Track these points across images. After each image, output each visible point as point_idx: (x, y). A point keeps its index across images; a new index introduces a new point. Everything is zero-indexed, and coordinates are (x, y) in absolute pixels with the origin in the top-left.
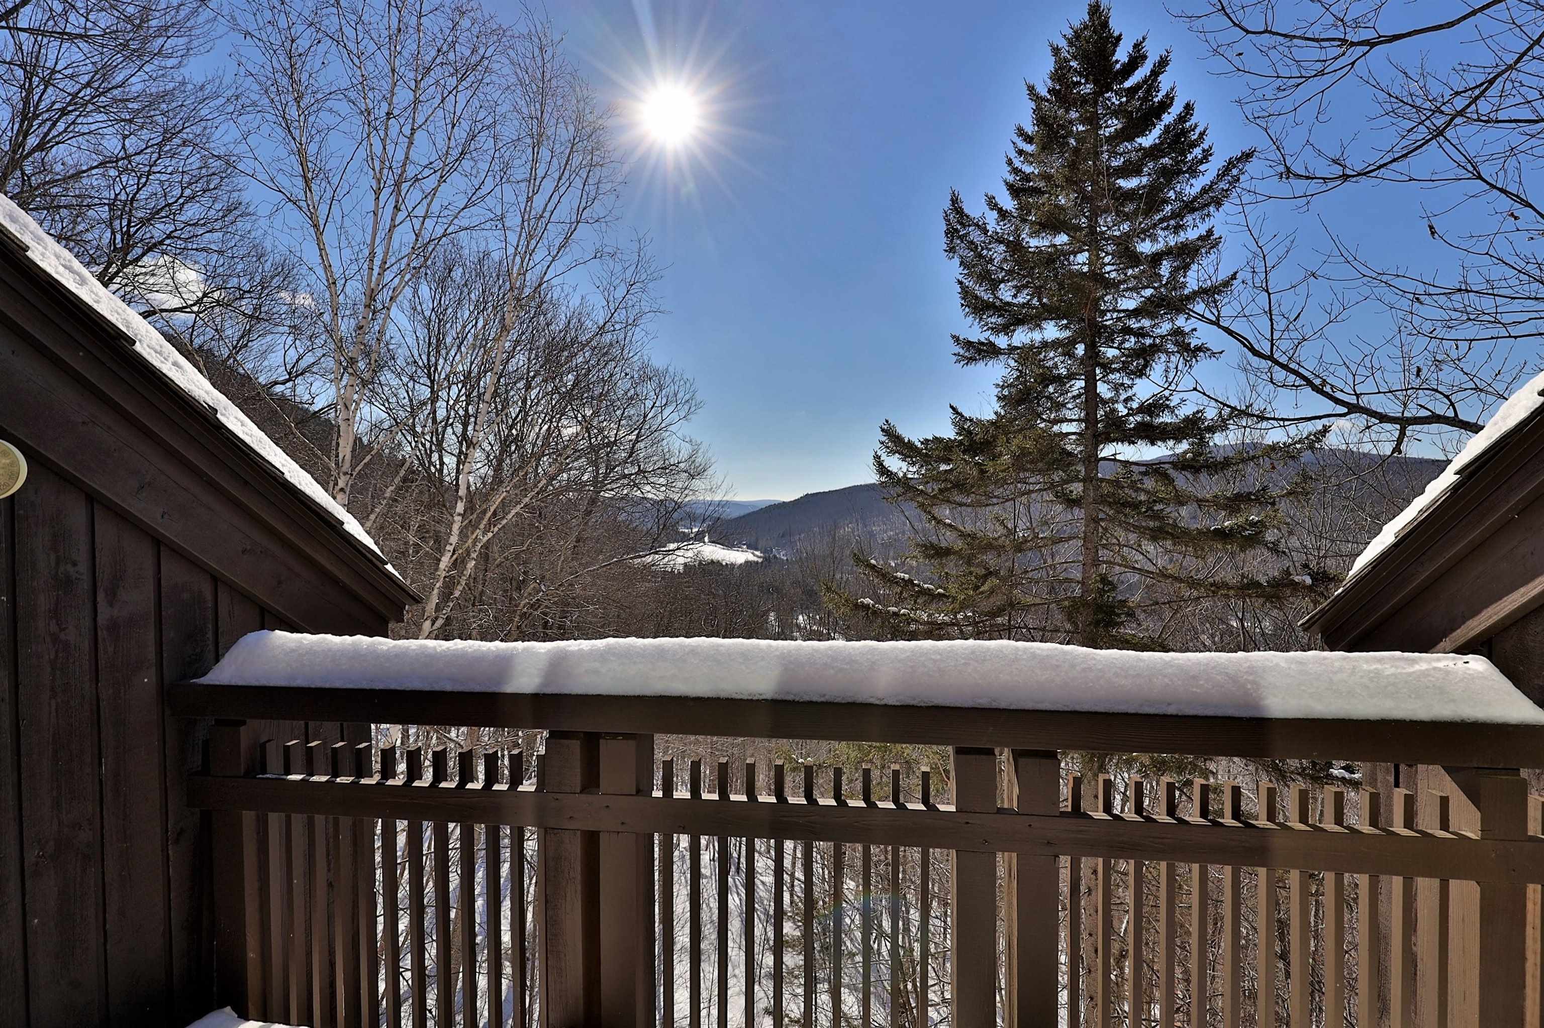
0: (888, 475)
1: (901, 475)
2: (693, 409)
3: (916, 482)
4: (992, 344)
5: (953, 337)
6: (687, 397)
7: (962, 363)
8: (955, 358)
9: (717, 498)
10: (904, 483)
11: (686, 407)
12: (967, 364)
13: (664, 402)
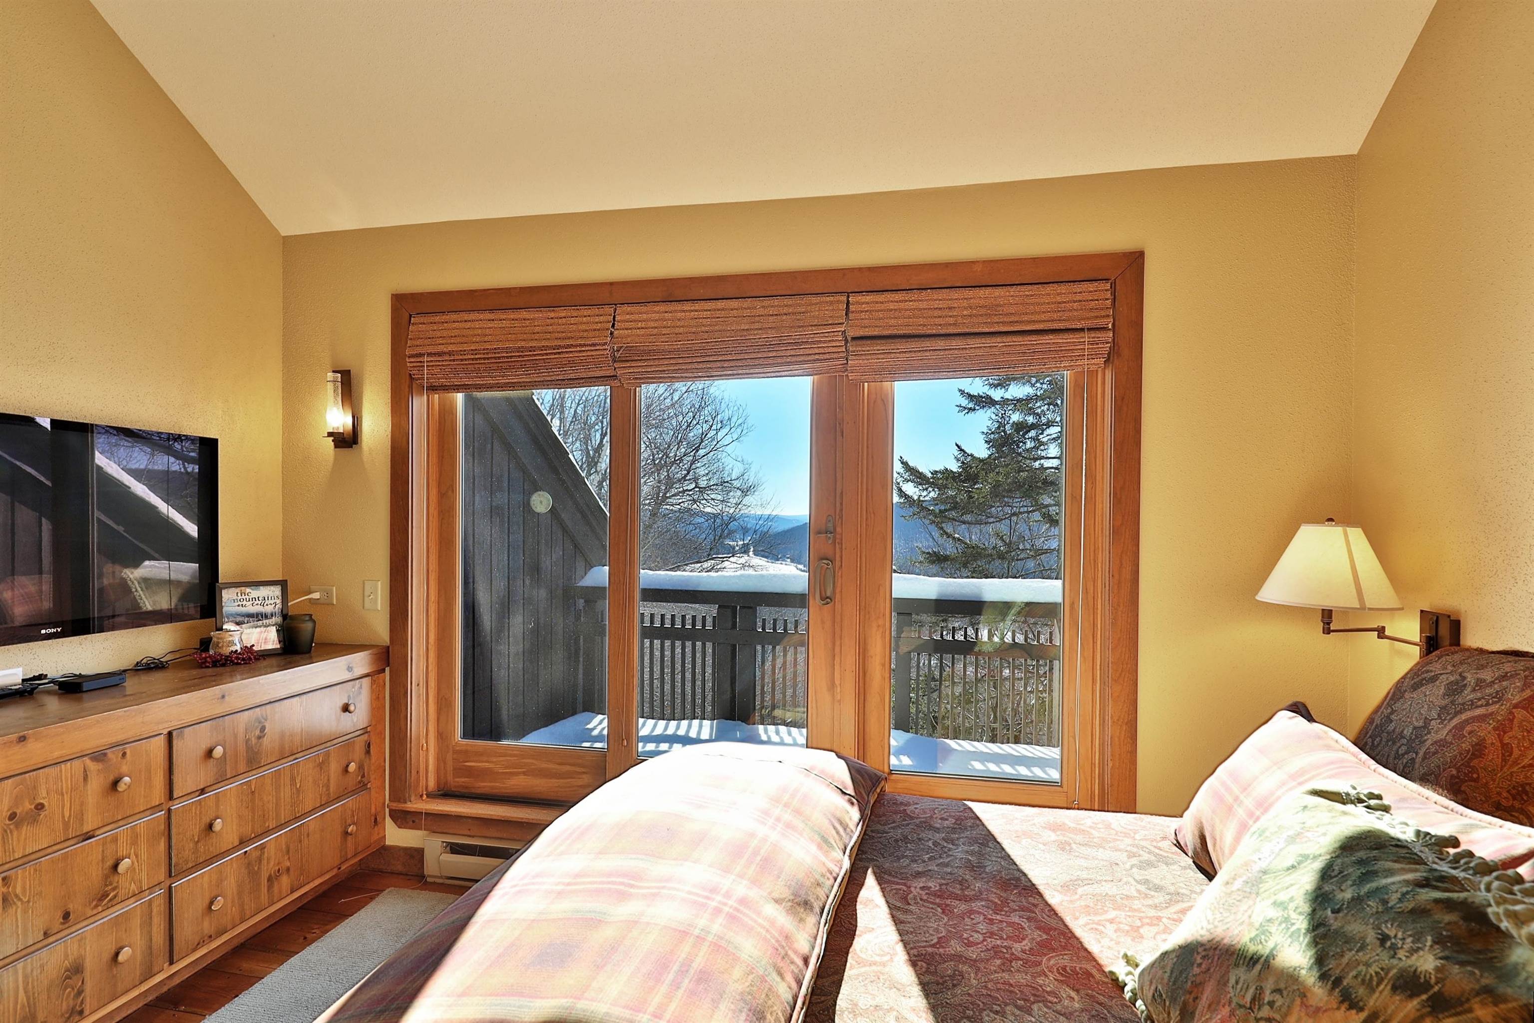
0: (906, 498)
1: (916, 498)
2: (744, 432)
3: (927, 503)
4: (989, 398)
5: (960, 390)
6: (740, 421)
7: (964, 412)
8: (958, 409)
9: (767, 512)
10: (919, 504)
11: (739, 430)
12: (968, 413)
13: (719, 426)
